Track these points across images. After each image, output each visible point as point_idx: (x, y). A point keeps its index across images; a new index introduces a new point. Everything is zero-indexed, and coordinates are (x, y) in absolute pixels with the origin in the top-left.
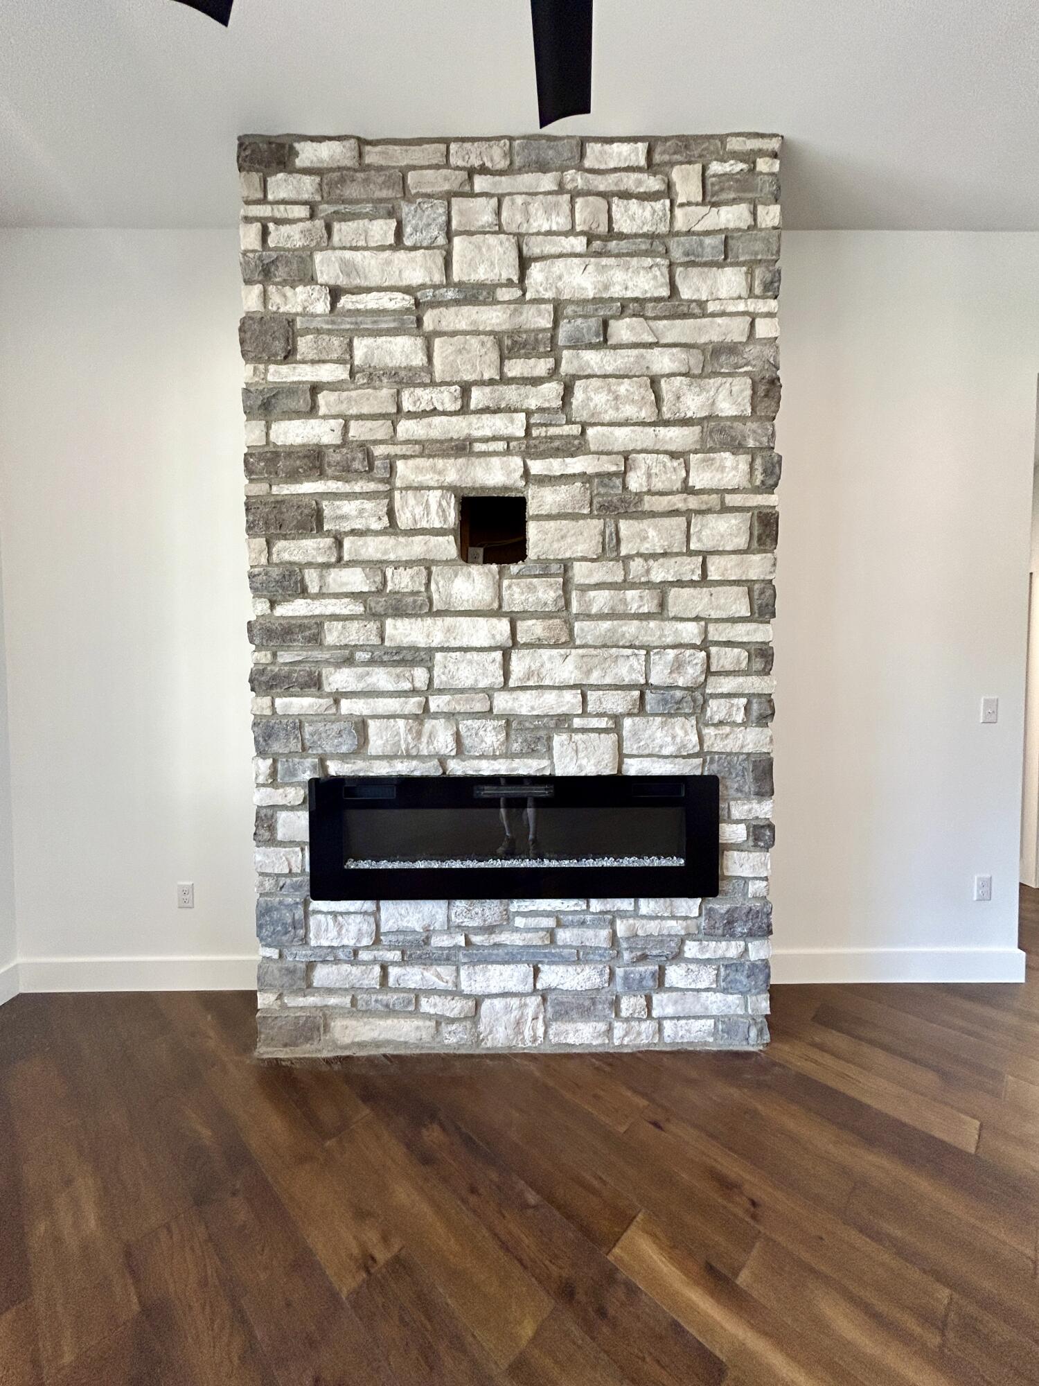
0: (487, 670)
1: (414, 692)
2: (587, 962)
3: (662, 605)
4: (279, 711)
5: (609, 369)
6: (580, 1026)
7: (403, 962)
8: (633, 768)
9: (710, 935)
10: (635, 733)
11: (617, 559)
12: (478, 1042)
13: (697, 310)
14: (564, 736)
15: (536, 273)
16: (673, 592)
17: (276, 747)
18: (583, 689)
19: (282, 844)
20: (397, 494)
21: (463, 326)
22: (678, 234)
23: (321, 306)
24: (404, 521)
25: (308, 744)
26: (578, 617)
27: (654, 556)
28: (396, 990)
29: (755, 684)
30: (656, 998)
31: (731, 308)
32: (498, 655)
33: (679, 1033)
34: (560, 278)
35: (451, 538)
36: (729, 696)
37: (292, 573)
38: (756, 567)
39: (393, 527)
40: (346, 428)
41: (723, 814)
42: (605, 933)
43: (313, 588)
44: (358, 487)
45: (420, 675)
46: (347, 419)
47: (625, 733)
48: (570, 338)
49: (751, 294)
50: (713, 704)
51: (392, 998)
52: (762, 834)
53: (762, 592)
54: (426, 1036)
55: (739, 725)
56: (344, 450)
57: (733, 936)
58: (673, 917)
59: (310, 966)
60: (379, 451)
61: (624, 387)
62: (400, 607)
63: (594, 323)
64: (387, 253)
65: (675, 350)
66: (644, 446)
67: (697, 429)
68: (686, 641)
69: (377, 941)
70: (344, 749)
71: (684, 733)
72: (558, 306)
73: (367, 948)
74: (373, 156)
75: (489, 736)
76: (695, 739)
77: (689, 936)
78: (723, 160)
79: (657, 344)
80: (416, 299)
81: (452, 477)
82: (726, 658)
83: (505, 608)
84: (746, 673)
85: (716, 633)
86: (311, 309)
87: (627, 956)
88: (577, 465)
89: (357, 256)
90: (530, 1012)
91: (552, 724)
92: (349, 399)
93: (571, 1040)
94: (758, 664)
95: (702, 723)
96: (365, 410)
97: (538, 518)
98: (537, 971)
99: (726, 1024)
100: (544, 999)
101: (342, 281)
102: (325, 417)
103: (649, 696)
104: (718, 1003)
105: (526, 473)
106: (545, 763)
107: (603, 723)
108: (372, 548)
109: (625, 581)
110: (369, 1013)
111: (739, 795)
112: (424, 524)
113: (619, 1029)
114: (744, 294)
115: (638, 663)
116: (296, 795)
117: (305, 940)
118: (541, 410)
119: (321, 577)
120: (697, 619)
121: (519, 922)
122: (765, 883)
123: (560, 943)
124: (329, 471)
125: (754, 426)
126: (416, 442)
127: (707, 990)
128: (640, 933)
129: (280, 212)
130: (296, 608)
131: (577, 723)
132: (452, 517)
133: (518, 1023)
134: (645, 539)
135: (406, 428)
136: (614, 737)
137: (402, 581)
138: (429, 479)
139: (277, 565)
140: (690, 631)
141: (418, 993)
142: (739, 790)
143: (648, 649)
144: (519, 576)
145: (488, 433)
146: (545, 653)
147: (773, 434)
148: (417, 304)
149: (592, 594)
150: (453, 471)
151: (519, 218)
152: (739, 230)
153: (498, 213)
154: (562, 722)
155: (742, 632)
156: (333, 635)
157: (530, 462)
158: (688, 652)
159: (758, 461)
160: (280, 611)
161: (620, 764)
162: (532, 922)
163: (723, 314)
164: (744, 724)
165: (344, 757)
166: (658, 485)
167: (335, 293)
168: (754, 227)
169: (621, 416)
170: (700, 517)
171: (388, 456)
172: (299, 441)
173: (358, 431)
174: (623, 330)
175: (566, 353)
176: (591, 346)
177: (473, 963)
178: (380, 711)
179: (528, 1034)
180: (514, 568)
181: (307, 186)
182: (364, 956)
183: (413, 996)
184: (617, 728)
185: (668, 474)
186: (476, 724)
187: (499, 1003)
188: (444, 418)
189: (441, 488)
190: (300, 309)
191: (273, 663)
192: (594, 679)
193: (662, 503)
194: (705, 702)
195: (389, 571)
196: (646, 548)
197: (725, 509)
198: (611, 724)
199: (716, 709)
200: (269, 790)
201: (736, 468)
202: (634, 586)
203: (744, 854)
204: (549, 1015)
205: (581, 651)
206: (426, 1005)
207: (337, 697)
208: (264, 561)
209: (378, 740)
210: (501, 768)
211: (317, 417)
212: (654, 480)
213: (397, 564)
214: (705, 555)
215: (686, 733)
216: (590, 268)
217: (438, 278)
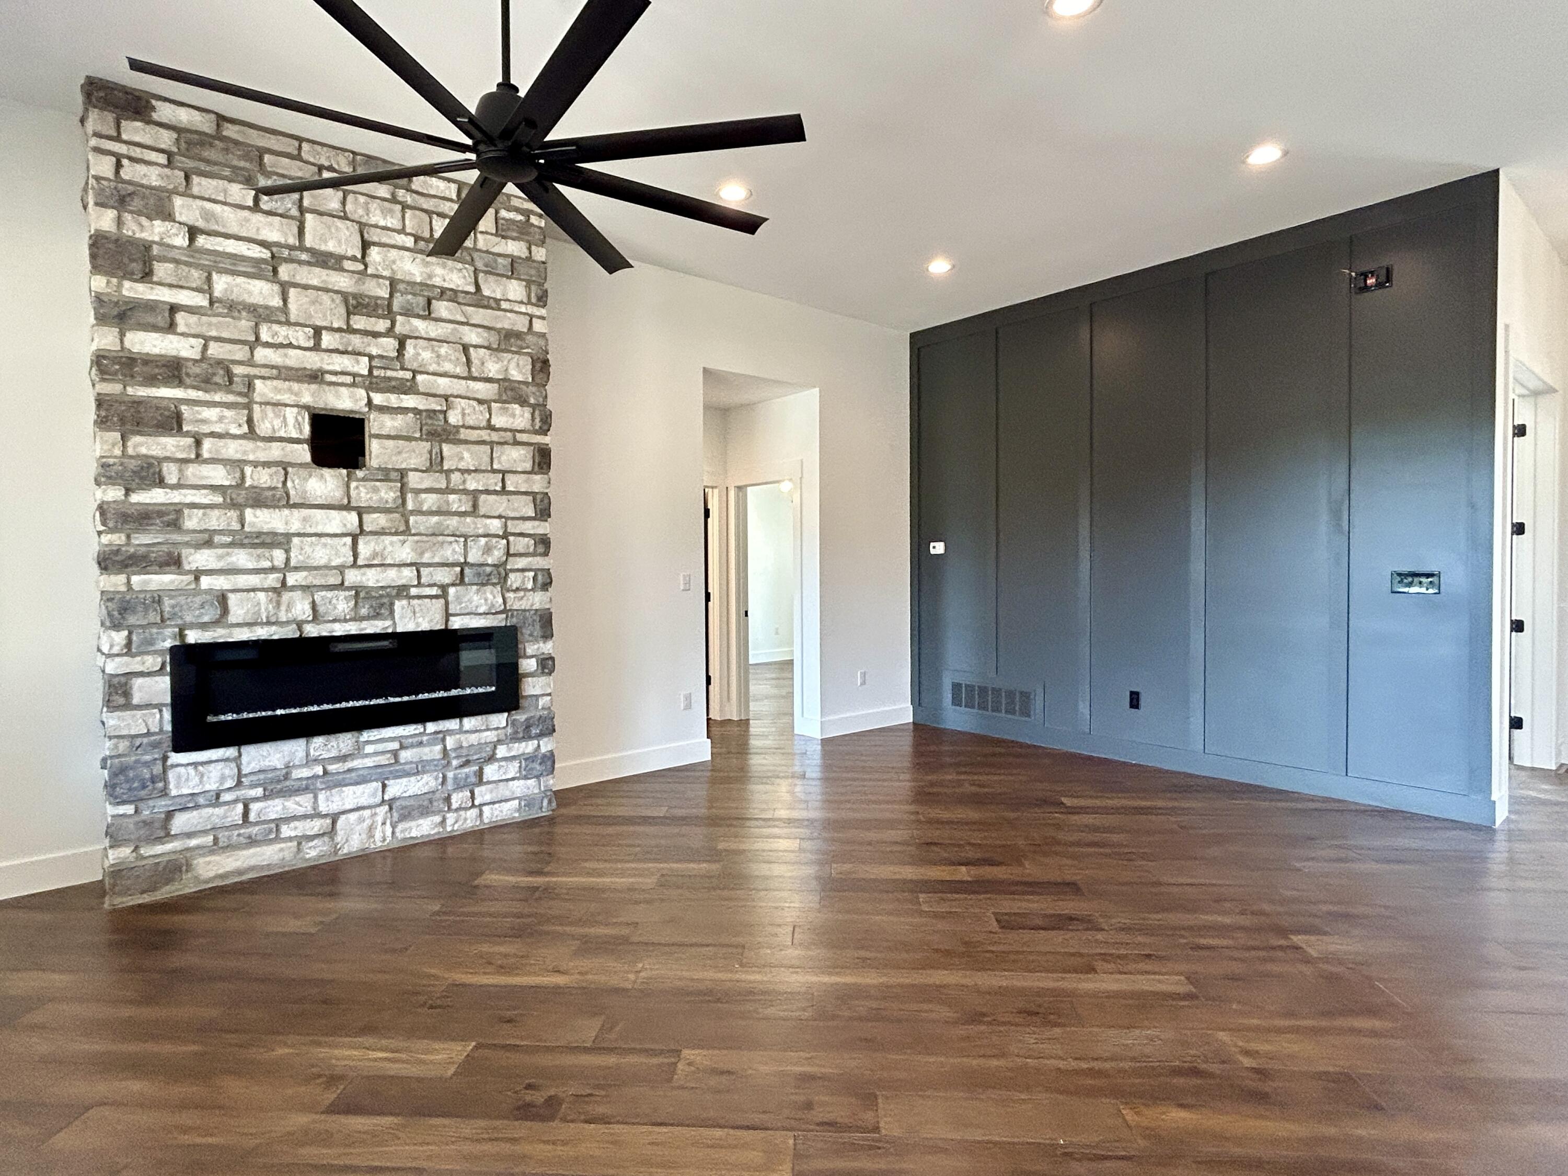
0: (341, 552)
1: (273, 569)
2: (424, 772)
3: (475, 506)
4: (136, 587)
5: (433, 335)
6: (421, 821)
7: (265, 797)
8: (457, 623)
9: (515, 738)
10: (458, 598)
11: (441, 471)
12: (336, 852)
13: (494, 304)
14: (404, 602)
15: (374, 254)
16: (483, 497)
17: (132, 620)
18: (417, 566)
19: (139, 707)
20: (256, 408)
21: (315, 282)
22: (480, 251)
23: (181, 240)
24: (263, 428)
25: (166, 616)
26: (412, 512)
27: (468, 471)
28: (257, 823)
29: (539, 562)
30: (477, 791)
31: (517, 309)
32: (349, 540)
33: (493, 815)
34: (394, 262)
35: (306, 446)
36: (523, 570)
37: (150, 465)
38: (537, 483)
39: (252, 434)
40: (205, 347)
41: (521, 652)
42: (439, 748)
43: (172, 479)
44: (218, 397)
45: (278, 556)
46: (207, 339)
47: (450, 599)
48: (402, 308)
49: (529, 303)
50: (512, 576)
51: (254, 830)
52: (547, 665)
53: (542, 501)
54: (288, 855)
55: (530, 590)
56: (204, 366)
57: (531, 738)
58: (488, 729)
59: (169, 815)
60: (238, 370)
61: (444, 349)
62: (260, 499)
63: (422, 301)
64: (246, 213)
65: (480, 330)
66: (459, 393)
67: (496, 386)
68: (492, 532)
69: (239, 783)
70: (206, 619)
71: (492, 597)
72: (393, 283)
73: (229, 789)
74: (230, 131)
75: (342, 604)
76: (500, 600)
77: (499, 742)
78: (509, 210)
79: (467, 324)
80: (272, 253)
81: (307, 399)
82: (519, 545)
83: (353, 504)
84: (534, 554)
85: (513, 527)
86: (167, 240)
87: (455, 763)
88: (409, 401)
89: (218, 208)
90: (379, 819)
91: (394, 592)
92: (210, 324)
93: (413, 834)
94: (541, 549)
95: (505, 589)
96: (225, 335)
97: (378, 436)
98: (384, 786)
99: (528, 802)
100: (391, 809)
101: (200, 224)
102: (182, 334)
103: (467, 571)
104: (519, 788)
105: (370, 403)
106: (388, 623)
107: (434, 591)
108: (232, 449)
109: (447, 487)
110: (230, 847)
111: (531, 638)
112: (282, 434)
113: (451, 818)
114: (525, 300)
115: (459, 548)
116: (152, 662)
117: (164, 793)
118: (381, 357)
119: (180, 471)
120: (500, 517)
121: (369, 749)
122: (549, 698)
123: (402, 761)
124: (188, 381)
125: (534, 389)
126: (273, 367)
127: (513, 779)
128: (465, 744)
129: (137, 152)
130: (155, 496)
131: (414, 591)
132: (307, 430)
133: (371, 829)
134: (462, 458)
135: (262, 354)
136: (442, 601)
137: (263, 478)
138: (286, 398)
139: (131, 457)
140: (495, 526)
141: (278, 822)
142: (531, 635)
143: (466, 537)
144: (364, 479)
145: (338, 368)
146: (388, 539)
147: (546, 397)
148: (273, 257)
149: (423, 496)
150: (308, 395)
151: (361, 212)
152: (520, 258)
153: (344, 203)
154: (402, 591)
155: (529, 527)
156: (192, 521)
157: (372, 394)
158: (494, 540)
159: (537, 412)
160: (135, 498)
161: (447, 621)
162: (380, 747)
163: (511, 311)
164: (533, 590)
165: (204, 626)
166: (470, 421)
167: (193, 232)
168: (529, 259)
169: (441, 370)
170: (499, 447)
171: (247, 376)
172: (156, 351)
173: (214, 350)
174: (442, 308)
175: (399, 318)
176: (418, 316)
177: (329, 788)
178: (240, 586)
179: (378, 835)
180: (360, 473)
181: (166, 139)
182: (226, 797)
183: (273, 826)
184: (444, 595)
185: (478, 415)
186: (329, 594)
187: (353, 817)
188: (298, 351)
189: (297, 406)
190: (157, 239)
191: (128, 544)
192: (426, 558)
193: (474, 435)
194: (507, 575)
195: (248, 470)
196: (462, 465)
197: (516, 443)
198: (440, 592)
199: (514, 580)
200: (126, 658)
201: (522, 416)
202: (454, 492)
203: (535, 679)
204: (395, 819)
205: (416, 538)
206: (286, 831)
207: (197, 575)
208: (118, 452)
209: (238, 609)
210: (352, 629)
211: (175, 333)
212: (467, 418)
213: (255, 464)
214: (504, 473)
215: (494, 597)
216: (417, 260)
217: (293, 240)
